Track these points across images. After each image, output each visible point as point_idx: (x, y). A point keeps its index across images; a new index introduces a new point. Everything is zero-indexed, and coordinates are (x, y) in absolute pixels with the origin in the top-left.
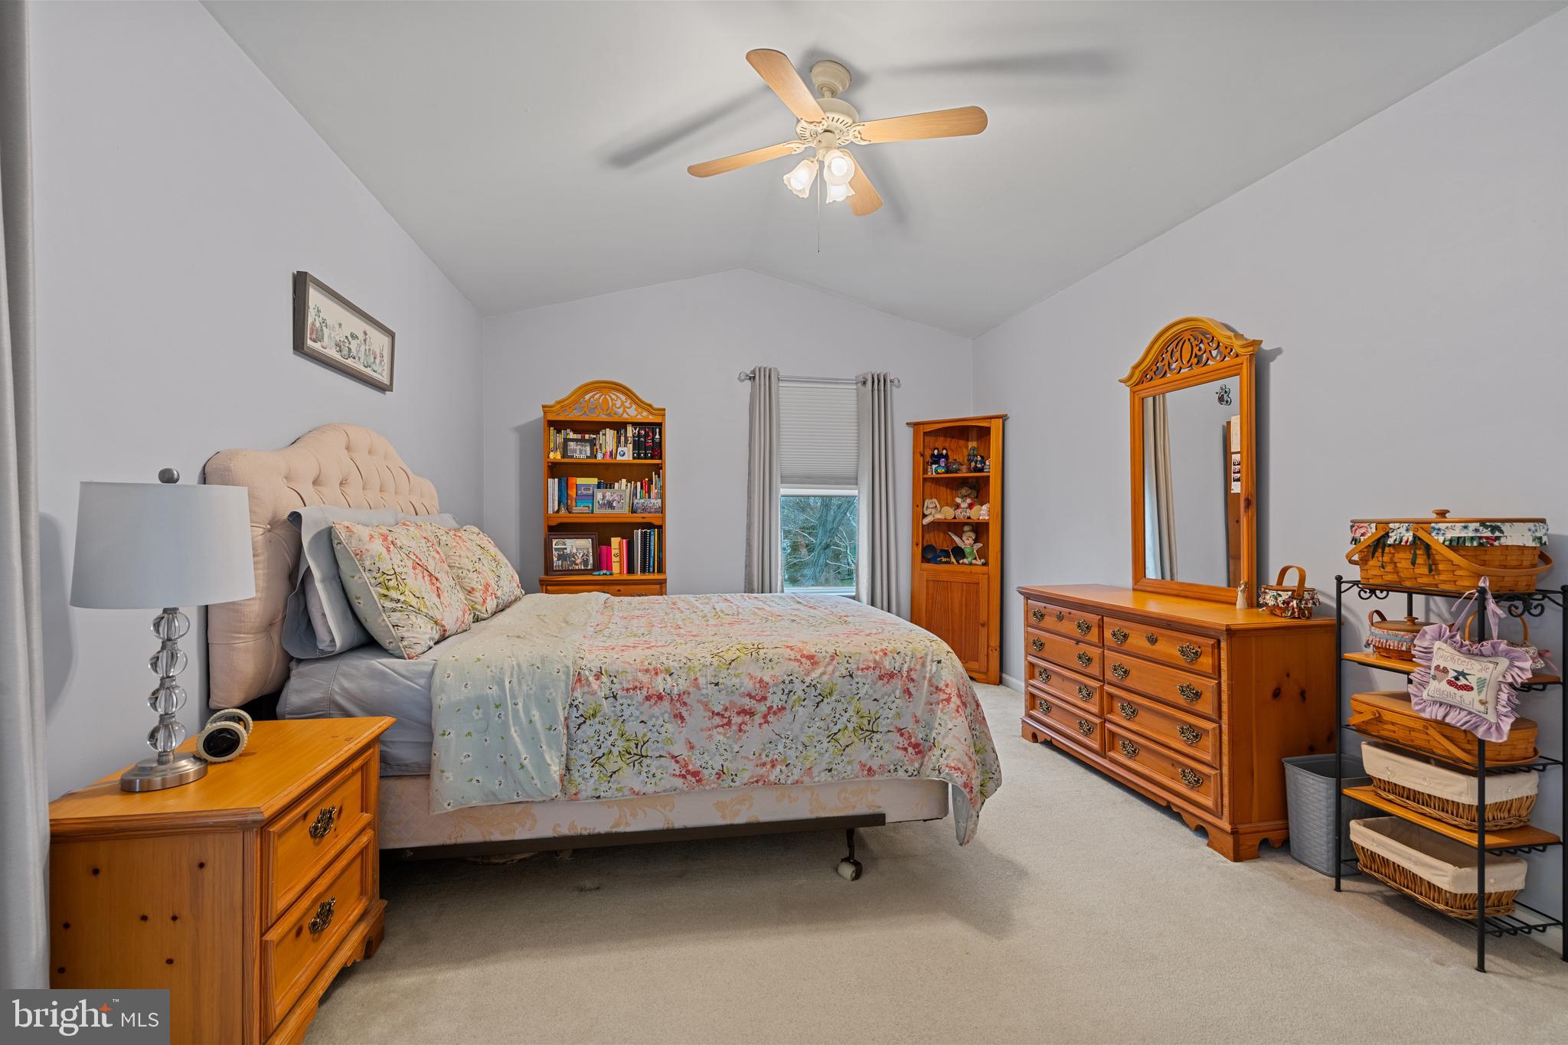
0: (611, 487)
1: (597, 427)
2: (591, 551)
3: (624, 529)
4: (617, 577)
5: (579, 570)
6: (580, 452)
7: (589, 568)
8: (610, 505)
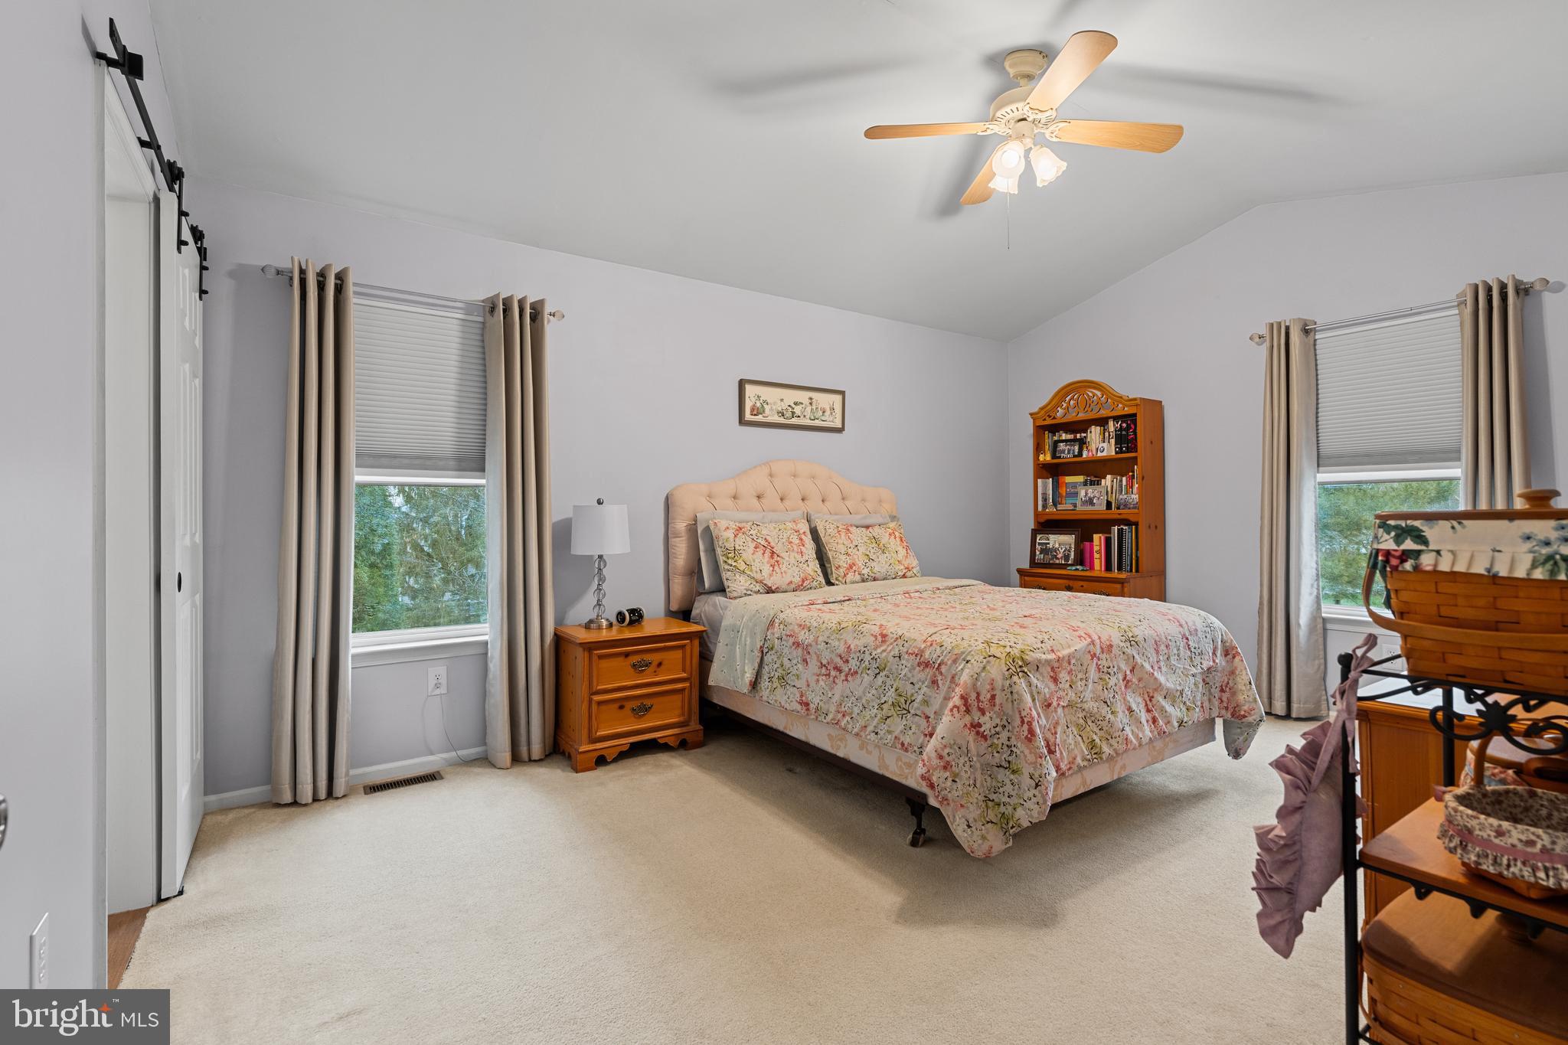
0: (1099, 483)
1: (1082, 426)
2: (1073, 546)
3: (1102, 525)
4: (1096, 574)
5: (1059, 564)
6: (1067, 452)
7: (1070, 562)
8: (1090, 502)
